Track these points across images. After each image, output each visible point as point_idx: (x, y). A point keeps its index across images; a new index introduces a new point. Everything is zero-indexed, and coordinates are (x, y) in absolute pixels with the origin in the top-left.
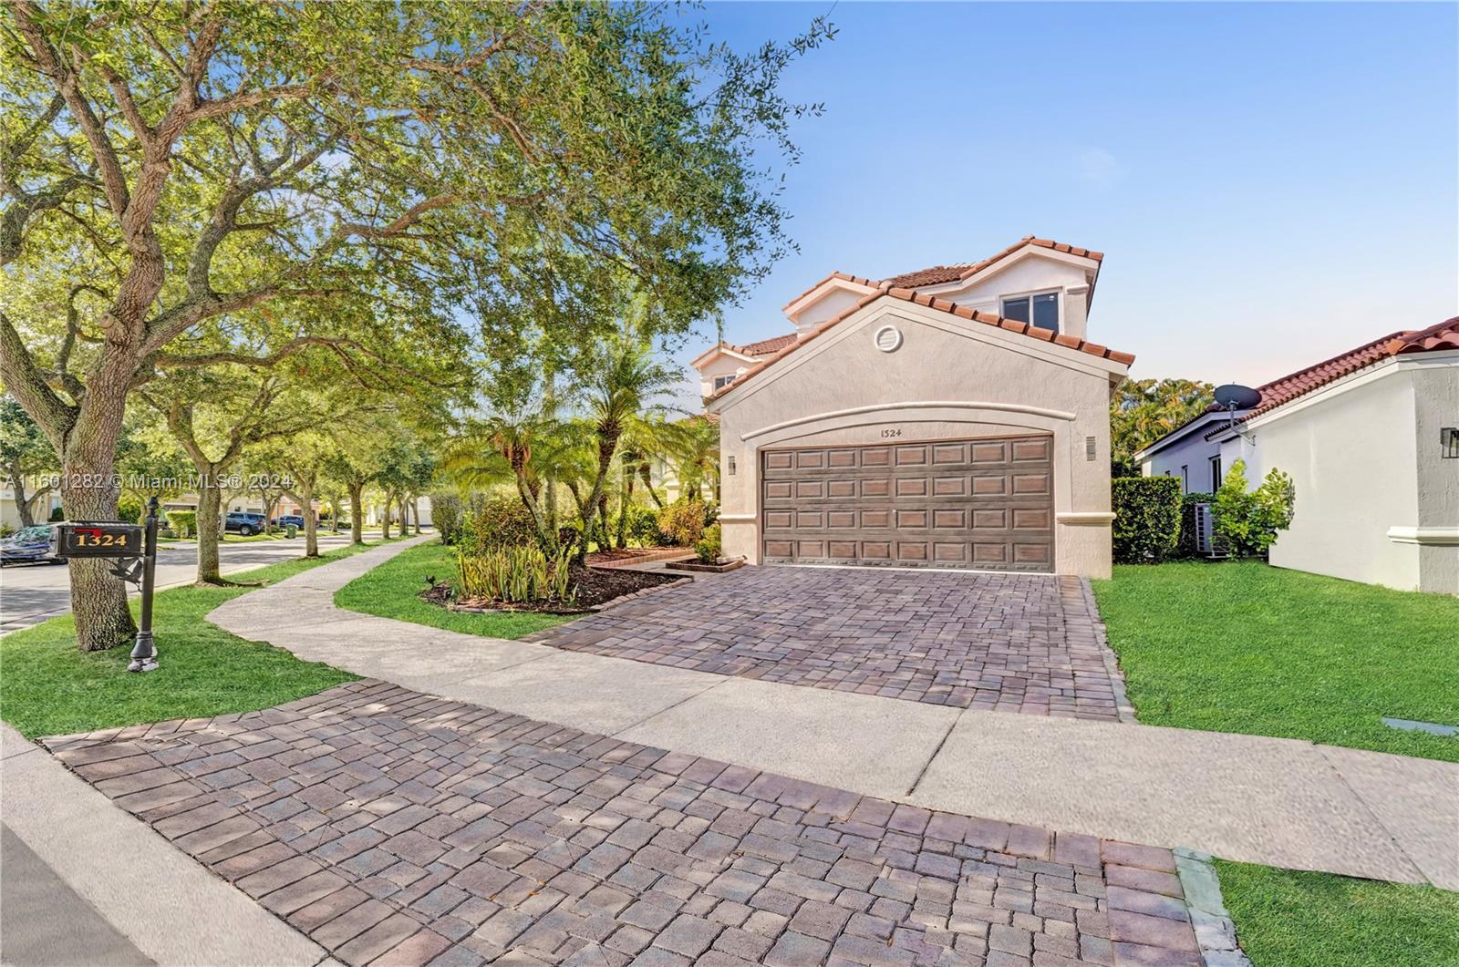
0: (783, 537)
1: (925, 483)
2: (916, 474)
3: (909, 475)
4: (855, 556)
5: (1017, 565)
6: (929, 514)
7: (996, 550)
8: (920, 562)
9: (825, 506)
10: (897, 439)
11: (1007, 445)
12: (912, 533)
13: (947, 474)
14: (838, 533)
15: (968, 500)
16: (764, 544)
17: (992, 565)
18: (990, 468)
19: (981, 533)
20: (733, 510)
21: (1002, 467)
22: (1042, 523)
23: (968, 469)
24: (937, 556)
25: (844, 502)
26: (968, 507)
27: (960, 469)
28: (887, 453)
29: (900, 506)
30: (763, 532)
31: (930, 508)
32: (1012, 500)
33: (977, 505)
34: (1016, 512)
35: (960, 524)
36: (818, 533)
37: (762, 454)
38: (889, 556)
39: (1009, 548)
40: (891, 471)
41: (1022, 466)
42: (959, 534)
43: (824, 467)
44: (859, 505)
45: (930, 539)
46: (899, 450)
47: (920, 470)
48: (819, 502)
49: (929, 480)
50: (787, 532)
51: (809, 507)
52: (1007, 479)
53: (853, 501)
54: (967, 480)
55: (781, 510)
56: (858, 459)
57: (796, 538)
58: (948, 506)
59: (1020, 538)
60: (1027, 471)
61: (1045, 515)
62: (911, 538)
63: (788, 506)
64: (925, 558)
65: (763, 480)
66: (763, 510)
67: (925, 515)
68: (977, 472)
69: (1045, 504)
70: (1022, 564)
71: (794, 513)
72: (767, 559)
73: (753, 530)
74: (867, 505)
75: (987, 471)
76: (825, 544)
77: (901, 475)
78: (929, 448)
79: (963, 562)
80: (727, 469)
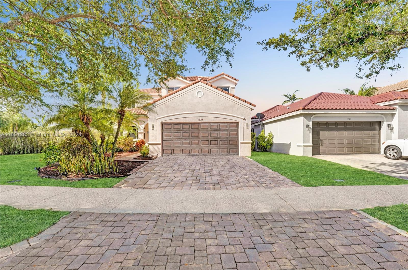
0: (169, 148)
1: (208, 133)
2: (206, 131)
3: (204, 131)
4: (190, 153)
5: (230, 154)
6: (209, 142)
7: (225, 150)
8: (207, 154)
9: (181, 140)
10: (202, 121)
11: (228, 124)
12: (205, 147)
13: (214, 131)
14: (185, 147)
15: (219, 138)
16: (163, 150)
17: (224, 154)
18: (224, 130)
19: (222, 146)
20: (153, 140)
21: (227, 130)
22: (236, 144)
23: (219, 130)
24: (211, 152)
25: (187, 138)
26: (219, 140)
27: (217, 130)
28: (198, 126)
29: (202, 139)
30: (163, 147)
31: (209, 140)
32: (229, 138)
33: (221, 139)
34: (230, 141)
35: (217, 144)
36: (179, 147)
37: (163, 124)
38: (199, 153)
39: (228, 150)
40: (199, 130)
41: (231, 130)
42: (217, 147)
43: (181, 129)
44: (191, 139)
45: (210, 148)
46: (202, 125)
47: (207, 130)
48: (179, 138)
49: (209, 133)
50: (170, 147)
51: (176, 140)
52: (228, 133)
53: (189, 138)
54: (219, 133)
55: (168, 141)
56: (190, 127)
57: (173, 148)
58: (214, 139)
59: (231, 147)
60: (232, 131)
61: (237, 142)
62: (205, 148)
63: (170, 140)
64: (208, 153)
65: (163, 132)
66: (163, 140)
67: (208, 142)
68: (221, 131)
69: (236, 139)
70: (231, 154)
71: (172, 141)
72: (164, 155)
73: (160, 147)
74: (193, 139)
75: (223, 131)
76: (181, 150)
77: (202, 131)
78: (209, 124)
79: (218, 154)
80: (151, 128)
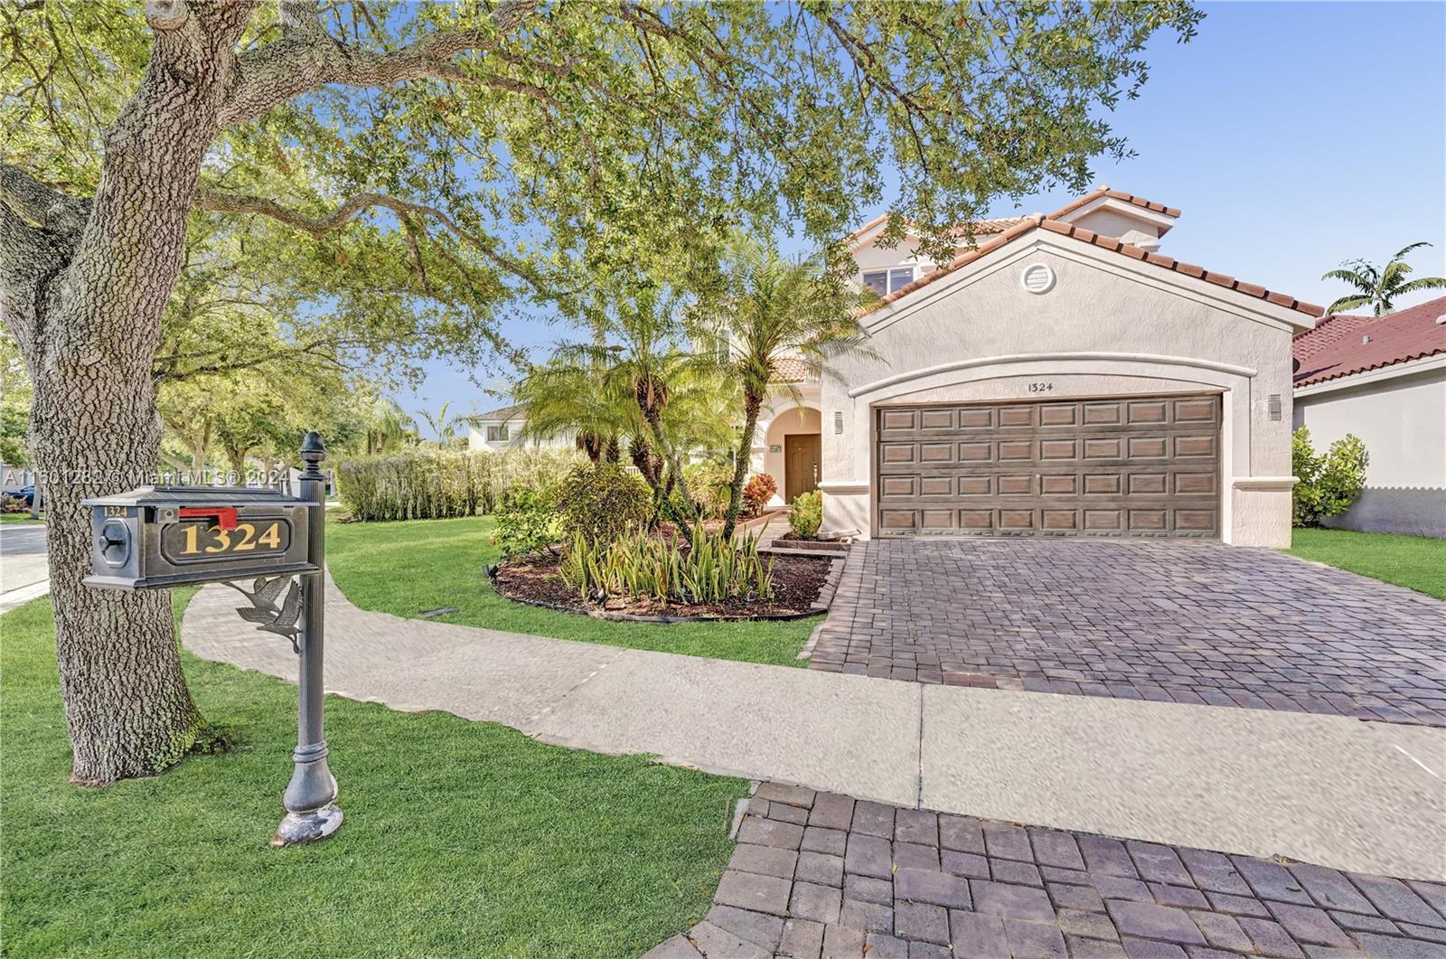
0: (904, 506)
1: (1074, 444)
2: (1064, 436)
3: (1056, 436)
4: (991, 526)
5: (1178, 532)
6: (1079, 479)
7: (1155, 516)
8: (1068, 531)
9: (955, 471)
10: (1047, 394)
11: (1168, 404)
12: (1059, 500)
13: (1100, 435)
14: (970, 500)
15: (1124, 464)
16: (880, 513)
17: (1150, 532)
18: (1150, 429)
19: (1137, 499)
20: (839, 475)
21: (1163, 428)
22: (1207, 488)
23: (1124, 430)
24: (1088, 524)
25: (978, 466)
26: (1124, 471)
27: (1114, 430)
28: (1030, 412)
29: (1046, 470)
30: (879, 501)
31: (1080, 472)
32: (1173, 463)
33: (1134, 469)
34: (1178, 476)
35: (1114, 489)
36: (946, 501)
37: (878, 412)
38: (1031, 525)
39: (1169, 516)
40: (1034, 432)
41: (1185, 427)
42: (1113, 500)
43: (955, 428)
44: (996, 470)
45: (1080, 506)
46: (1044, 409)
47: (1068, 431)
48: (947, 467)
49: (1079, 442)
50: (908, 500)
51: (935, 472)
52: (1169, 441)
53: (989, 466)
54: (1123, 442)
55: (900, 476)
56: (994, 419)
57: (919, 506)
58: (1100, 470)
59: (1183, 504)
60: (1191, 432)
61: (1210, 479)
62: (1057, 505)
63: (910, 471)
64: (1074, 526)
65: (879, 441)
66: (879, 475)
67: (1074, 480)
68: (1134, 434)
69: (1210, 468)
70: (1184, 532)
71: (917, 479)
72: (883, 532)
73: (866, 500)
74: (1005, 469)
75: (1145, 432)
76: (955, 513)
77: (1046, 437)
78: (1079, 406)
79: (1118, 531)
80: (833, 428)
